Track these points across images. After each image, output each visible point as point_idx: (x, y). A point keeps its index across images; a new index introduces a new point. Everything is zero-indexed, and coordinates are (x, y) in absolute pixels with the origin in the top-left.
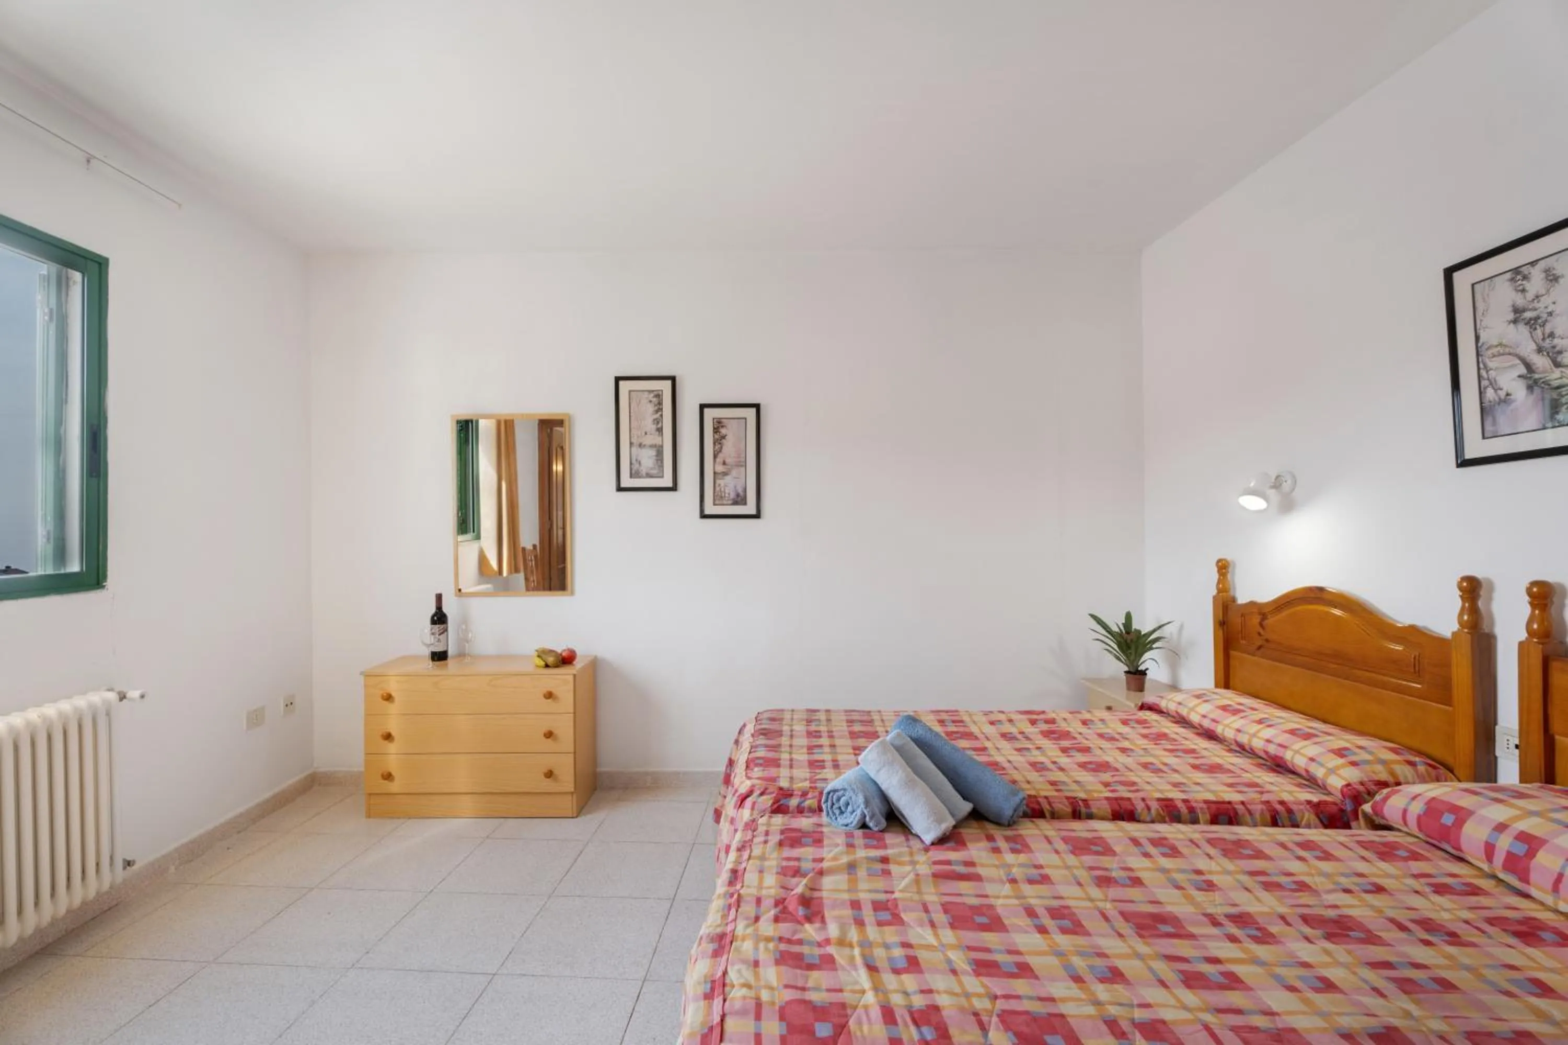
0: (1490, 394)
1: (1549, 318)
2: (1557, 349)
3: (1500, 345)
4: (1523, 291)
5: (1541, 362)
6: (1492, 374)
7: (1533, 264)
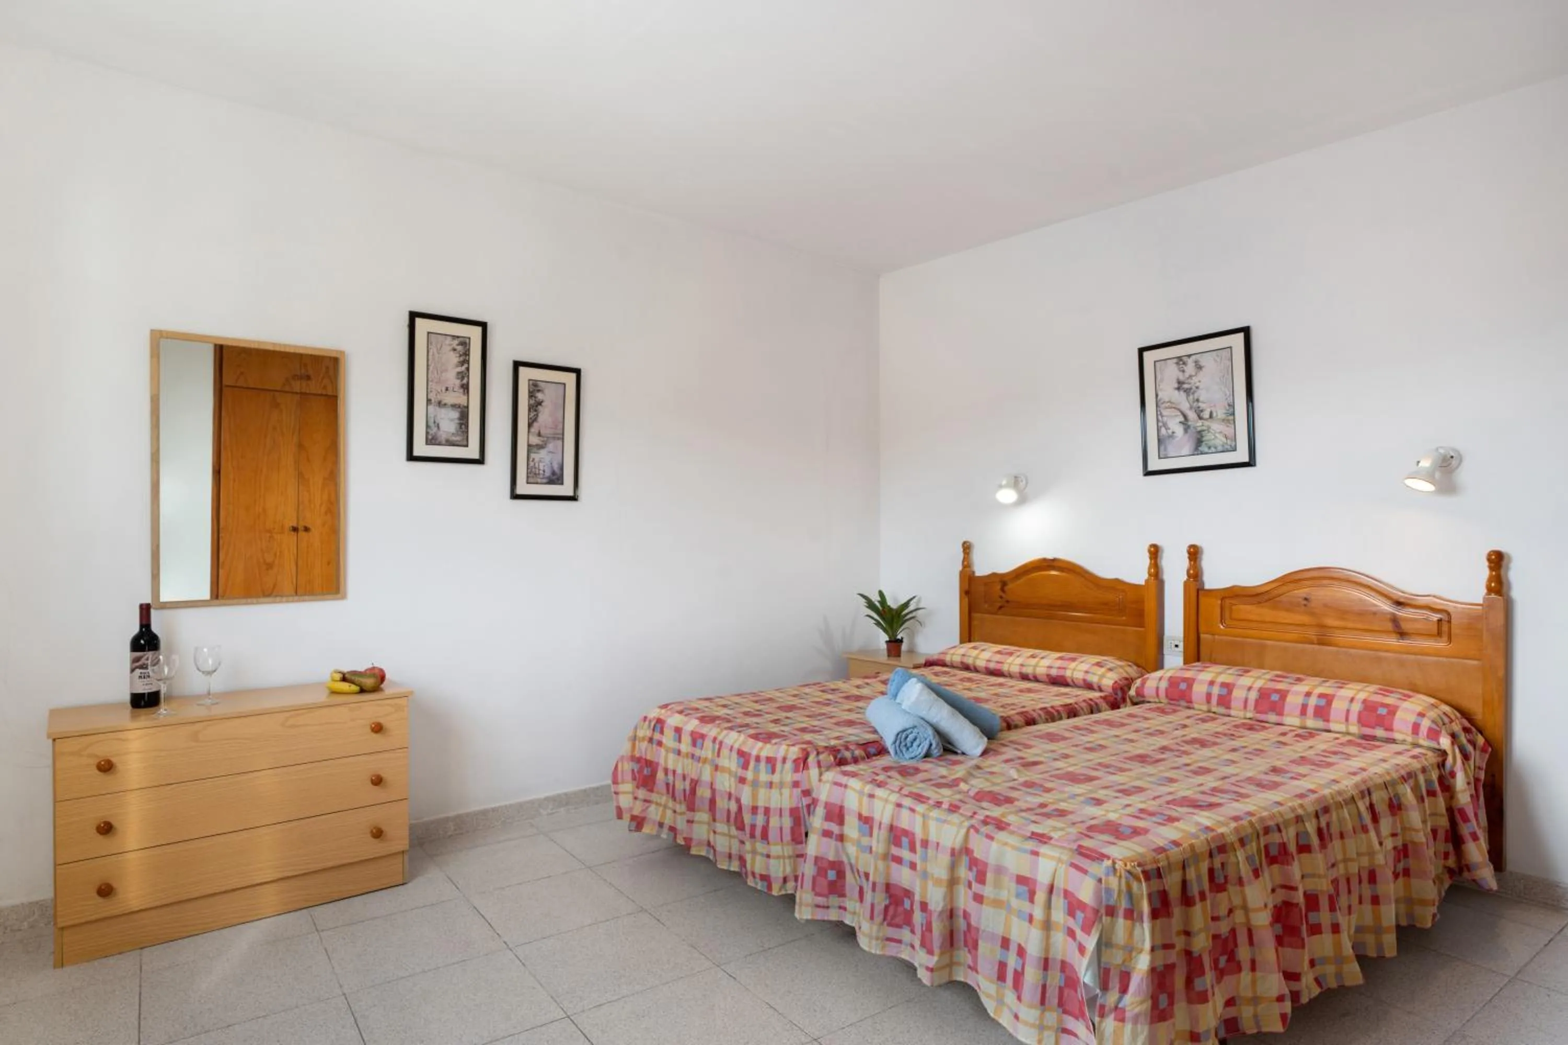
0: (1163, 431)
1: (1197, 390)
2: (1201, 409)
3: (1169, 402)
4: (1183, 371)
5: (1192, 415)
6: (1165, 419)
7: (1189, 356)
